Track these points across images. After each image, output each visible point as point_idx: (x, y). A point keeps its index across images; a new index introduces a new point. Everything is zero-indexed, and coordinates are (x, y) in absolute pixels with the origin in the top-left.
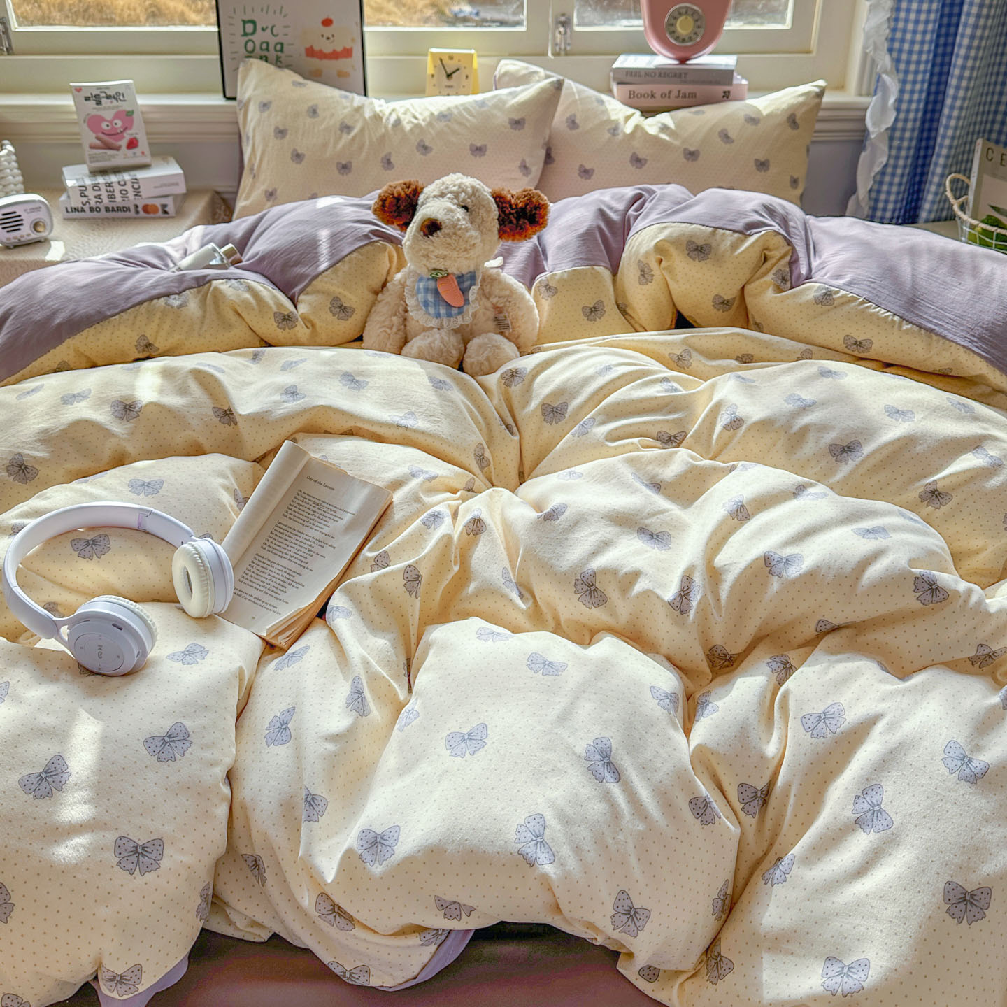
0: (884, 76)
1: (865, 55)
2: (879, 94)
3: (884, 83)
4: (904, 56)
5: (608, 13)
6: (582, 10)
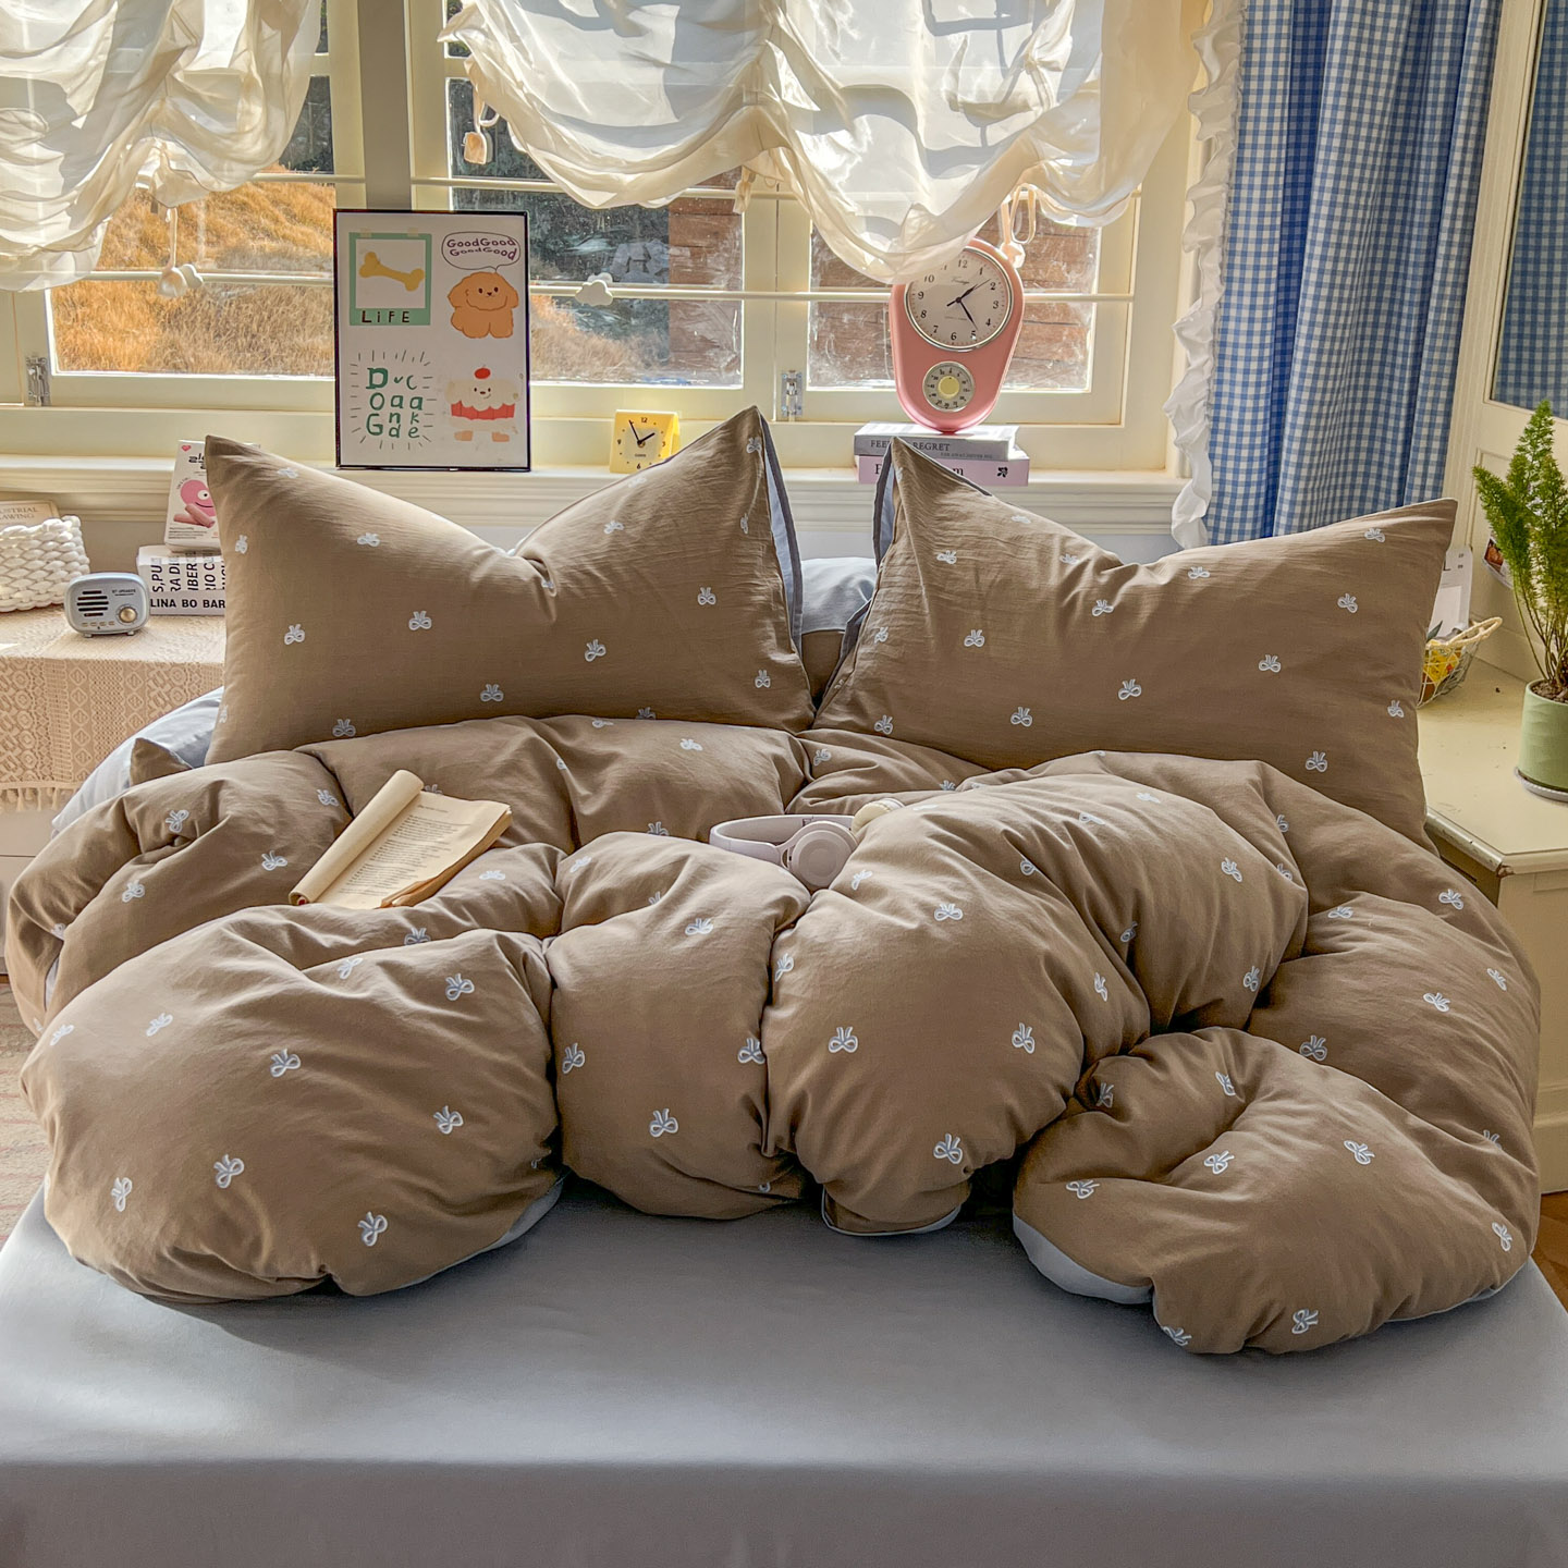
5: (851, 370)
6: (818, 365)
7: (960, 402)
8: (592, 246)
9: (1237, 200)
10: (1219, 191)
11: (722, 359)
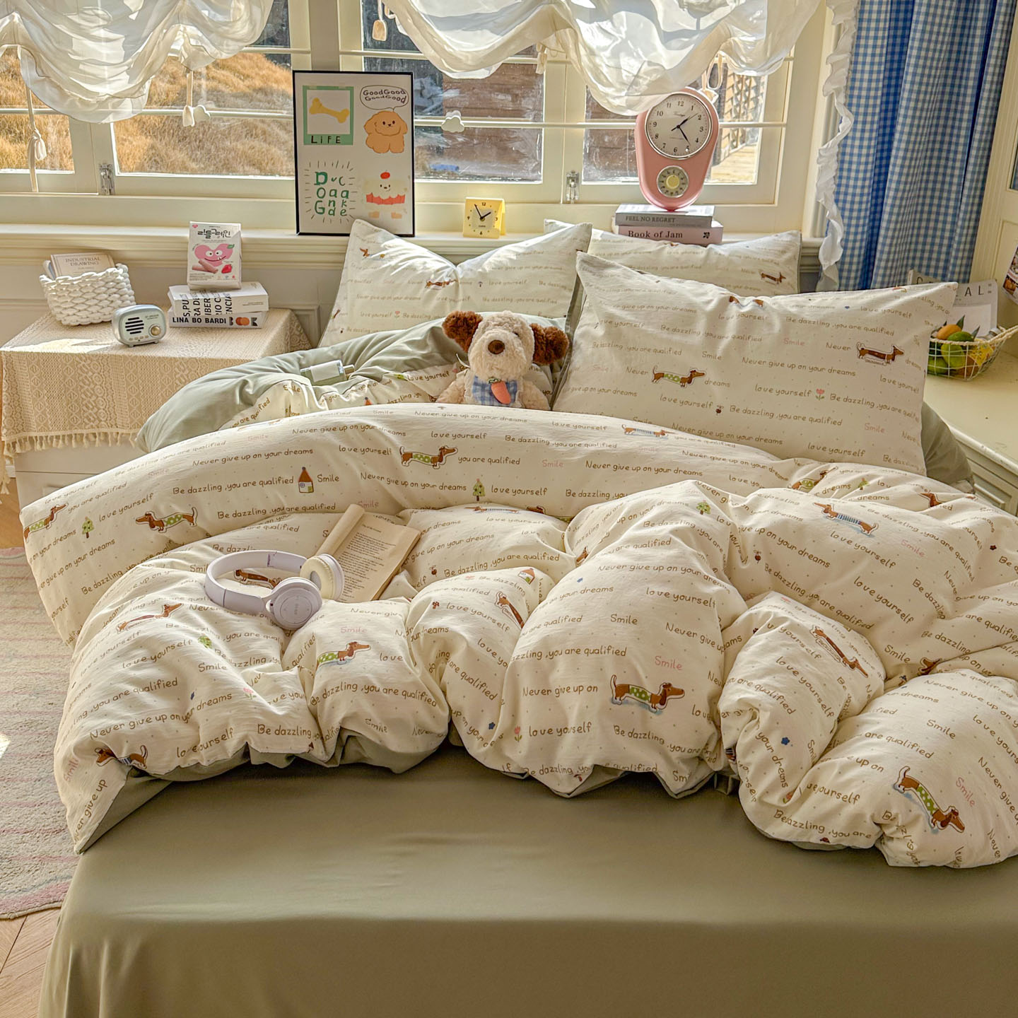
0: (832, 221)
1: (817, 204)
2: (830, 235)
3: (833, 226)
4: (848, 206)
5: (609, 171)
6: (588, 169)
7: (680, 191)
8: (451, 94)
9: (856, 63)
10: (845, 57)
11: (530, 165)
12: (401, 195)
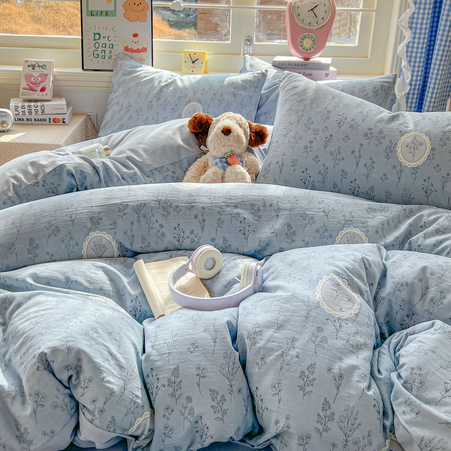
0: (403, 68)
2: (402, 77)
4: (413, 59)
5: (270, 36)
6: (258, 34)
7: (312, 48)
11: (223, 32)
12: (145, 47)
